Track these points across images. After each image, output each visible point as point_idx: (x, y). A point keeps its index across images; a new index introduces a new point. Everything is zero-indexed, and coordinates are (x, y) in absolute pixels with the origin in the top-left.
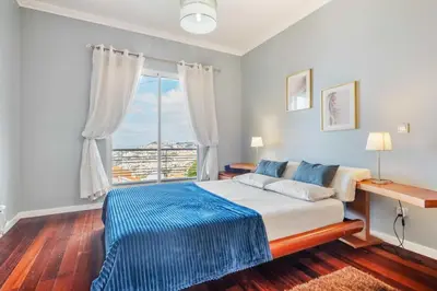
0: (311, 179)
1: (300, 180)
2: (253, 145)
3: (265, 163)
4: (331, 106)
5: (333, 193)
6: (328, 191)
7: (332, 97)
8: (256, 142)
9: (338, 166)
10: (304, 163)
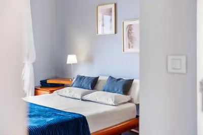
0: (116, 90)
1: (108, 91)
2: (68, 63)
3: (81, 78)
4: (129, 34)
5: (129, 99)
6: (127, 98)
7: (130, 28)
8: (71, 59)
9: (133, 80)
10: (111, 78)
